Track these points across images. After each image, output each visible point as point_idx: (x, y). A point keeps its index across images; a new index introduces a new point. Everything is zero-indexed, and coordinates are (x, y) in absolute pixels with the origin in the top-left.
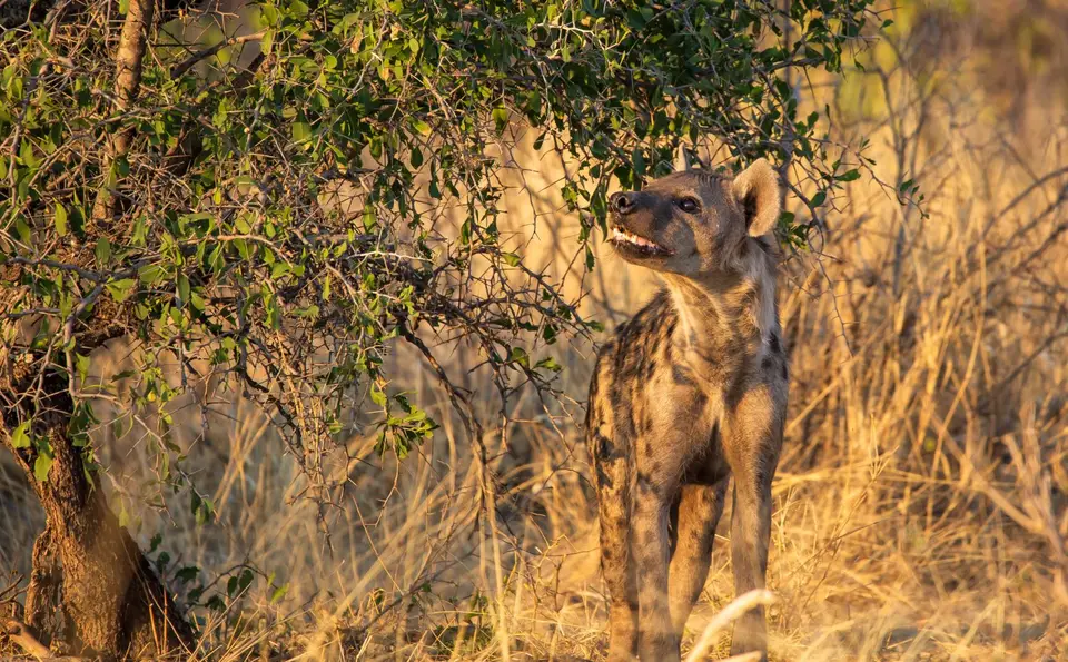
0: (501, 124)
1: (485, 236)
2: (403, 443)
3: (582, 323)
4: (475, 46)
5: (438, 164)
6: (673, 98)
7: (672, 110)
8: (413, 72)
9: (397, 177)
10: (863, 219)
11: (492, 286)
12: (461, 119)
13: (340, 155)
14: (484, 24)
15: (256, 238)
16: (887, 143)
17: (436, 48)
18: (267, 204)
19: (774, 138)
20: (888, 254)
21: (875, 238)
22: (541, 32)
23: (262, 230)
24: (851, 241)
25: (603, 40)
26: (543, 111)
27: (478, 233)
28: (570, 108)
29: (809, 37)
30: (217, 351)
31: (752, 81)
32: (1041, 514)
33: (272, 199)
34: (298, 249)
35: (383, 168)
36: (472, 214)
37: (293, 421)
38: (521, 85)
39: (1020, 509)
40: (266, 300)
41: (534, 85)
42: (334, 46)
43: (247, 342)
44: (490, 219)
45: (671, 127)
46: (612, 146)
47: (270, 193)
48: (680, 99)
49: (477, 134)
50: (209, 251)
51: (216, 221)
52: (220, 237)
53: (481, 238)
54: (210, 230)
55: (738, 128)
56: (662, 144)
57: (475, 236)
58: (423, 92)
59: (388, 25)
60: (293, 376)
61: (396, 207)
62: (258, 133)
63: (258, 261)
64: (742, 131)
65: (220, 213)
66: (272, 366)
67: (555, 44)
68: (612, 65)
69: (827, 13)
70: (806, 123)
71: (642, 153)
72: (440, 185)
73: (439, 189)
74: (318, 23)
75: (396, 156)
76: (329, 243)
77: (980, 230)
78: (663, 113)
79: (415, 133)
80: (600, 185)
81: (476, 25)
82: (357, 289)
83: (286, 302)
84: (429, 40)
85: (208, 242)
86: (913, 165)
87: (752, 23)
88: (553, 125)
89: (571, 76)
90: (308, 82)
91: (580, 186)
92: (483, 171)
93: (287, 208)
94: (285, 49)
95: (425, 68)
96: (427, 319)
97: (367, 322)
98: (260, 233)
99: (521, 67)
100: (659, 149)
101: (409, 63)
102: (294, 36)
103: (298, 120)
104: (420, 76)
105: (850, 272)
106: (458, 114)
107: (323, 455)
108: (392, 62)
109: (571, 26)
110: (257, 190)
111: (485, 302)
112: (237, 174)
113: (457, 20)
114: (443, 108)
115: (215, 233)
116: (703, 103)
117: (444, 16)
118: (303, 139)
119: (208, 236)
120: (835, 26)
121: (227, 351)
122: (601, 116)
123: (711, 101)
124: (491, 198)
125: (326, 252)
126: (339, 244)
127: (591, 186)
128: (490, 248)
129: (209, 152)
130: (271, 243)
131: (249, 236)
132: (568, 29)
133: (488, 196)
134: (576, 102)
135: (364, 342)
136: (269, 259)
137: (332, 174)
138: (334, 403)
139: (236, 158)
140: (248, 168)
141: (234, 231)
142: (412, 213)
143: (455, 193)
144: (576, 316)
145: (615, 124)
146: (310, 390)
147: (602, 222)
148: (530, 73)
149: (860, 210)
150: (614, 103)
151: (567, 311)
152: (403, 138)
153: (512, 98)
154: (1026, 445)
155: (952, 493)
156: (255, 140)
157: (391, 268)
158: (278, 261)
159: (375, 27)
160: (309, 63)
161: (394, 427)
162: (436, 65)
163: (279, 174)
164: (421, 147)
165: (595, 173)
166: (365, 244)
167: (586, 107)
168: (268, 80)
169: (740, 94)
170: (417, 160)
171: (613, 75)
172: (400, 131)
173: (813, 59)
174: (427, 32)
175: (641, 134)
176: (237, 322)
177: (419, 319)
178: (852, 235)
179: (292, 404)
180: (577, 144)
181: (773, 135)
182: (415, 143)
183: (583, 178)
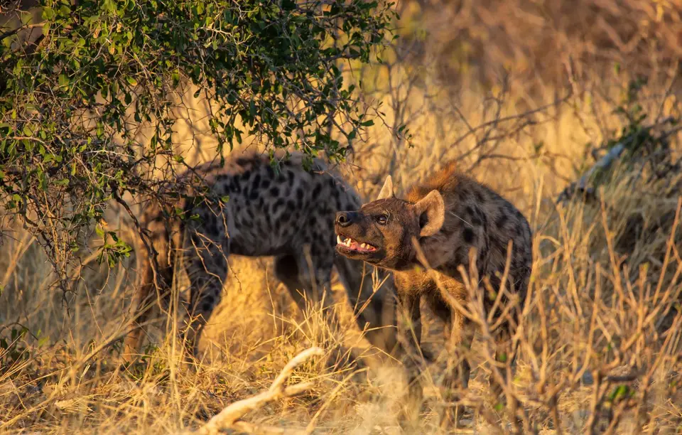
0: (176, 82)
1: (164, 144)
2: (113, 258)
4: (163, 38)
5: (140, 104)
6: (274, 73)
7: (273, 79)
8: (128, 49)
9: (117, 109)
10: (373, 146)
11: (166, 173)
12: (154, 78)
13: (85, 94)
14: (170, 26)
15: (35, 139)
16: (389, 104)
17: (142, 38)
18: (42, 121)
19: (328, 98)
20: (386, 166)
21: (379, 158)
22: (202, 32)
23: (38, 135)
24: (366, 158)
25: (236, 39)
26: (201, 76)
27: (160, 143)
28: (216, 75)
29: (352, 42)
30: (10, 202)
31: (319, 65)
32: (477, 311)
33: (45, 117)
34: (59, 147)
35: (108, 103)
36: (157, 133)
37: (51, 244)
38: (190, 61)
39: (466, 308)
40: (40, 174)
41: (196, 61)
42: (84, 33)
43: (27, 197)
44: (168, 135)
45: (272, 88)
46: (238, 98)
47: (44, 114)
48: (278, 73)
49: (163, 86)
50: (8, 145)
51: (13, 128)
52: (14, 138)
53: (162, 146)
54: (9, 133)
55: (309, 92)
56: (266, 98)
57: (159, 145)
58: (134, 62)
59: (115, 24)
60: (52, 218)
61: (115, 126)
62: (39, 80)
63: (36, 152)
64: (311, 93)
65: (15, 124)
66: (40, 211)
67: (209, 39)
68: (241, 53)
69: (363, 29)
70: (347, 91)
71: (255, 102)
72: (140, 115)
73: (140, 117)
74: (75, 19)
75: (116, 97)
76: (76, 144)
77: (438, 156)
78: (268, 80)
79: (127, 84)
80: (231, 119)
81: (165, 25)
82: (91, 171)
83: (51, 176)
84: (138, 33)
85: (8, 140)
86: (402, 118)
87: (320, 33)
88: (206, 84)
89: (217, 57)
90: (69, 52)
91: (220, 120)
92: (165, 108)
93: (54, 123)
94: (56, 33)
95: (135, 48)
96: (129, 190)
97: (95, 189)
98: (38, 136)
99: (189, 50)
100: (264, 101)
101: (126, 45)
102: (62, 26)
103: (62, 73)
104: (132, 53)
105: (365, 176)
106: (152, 75)
107: (68, 263)
108: (117, 44)
109: (219, 30)
110: (37, 112)
111: (162, 182)
112: (26, 102)
113: (154, 22)
114: (144, 72)
115: (12, 135)
116: (290, 77)
117: (148, 19)
118: (64, 84)
119: (8, 136)
120: (366, 36)
121: (15, 202)
122: (233, 81)
123: (294, 76)
124: (169, 123)
125: (74, 149)
126: (82, 144)
127: (226, 119)
128: (166, 152)
129: (10, 89)
130: (43, 143)
131: (31, 138)
132: (217, 31)
133: (167, 123)
134: (220, 72)
135: (94, 201)
136: (42, 151)
137: (79, 105)
138: (75, 234)
139: (25, 93)
140: (32, 99)
141: (23, 135)
142: (124, 129)
143: (149, 119)
145: (240, 85)
146: (62, 226)
147: (230, 140)
148: (195, 54)
149: (372, 141)
150: (241, 73)
152: (121, 87)
153: (183, 68)
154: (471, 272)
156: (37, 83)
157: (111, 160)
158: (47, 152)
159: (108, 24)
160: (69, 42)
161: (108, 249)
162: (141, 47)
163: (50, 104)
164: (131, 93)
165: (228, 112)
166: (97, 145)
167: (225, 75)
168: (45, 50)
169: (311, 72)
170: (128, 99)
171: (241, 59)
172: (119, 83)
173: (354, 55)
174: (137, 29)
175: (255, 92)
176: (22, 185)
177: (124, 189)
178: (368, 155)
179: (51, 234)
180: (219, 96)
181: (329, 97)
182: (127, 90)
183: (221, 115)
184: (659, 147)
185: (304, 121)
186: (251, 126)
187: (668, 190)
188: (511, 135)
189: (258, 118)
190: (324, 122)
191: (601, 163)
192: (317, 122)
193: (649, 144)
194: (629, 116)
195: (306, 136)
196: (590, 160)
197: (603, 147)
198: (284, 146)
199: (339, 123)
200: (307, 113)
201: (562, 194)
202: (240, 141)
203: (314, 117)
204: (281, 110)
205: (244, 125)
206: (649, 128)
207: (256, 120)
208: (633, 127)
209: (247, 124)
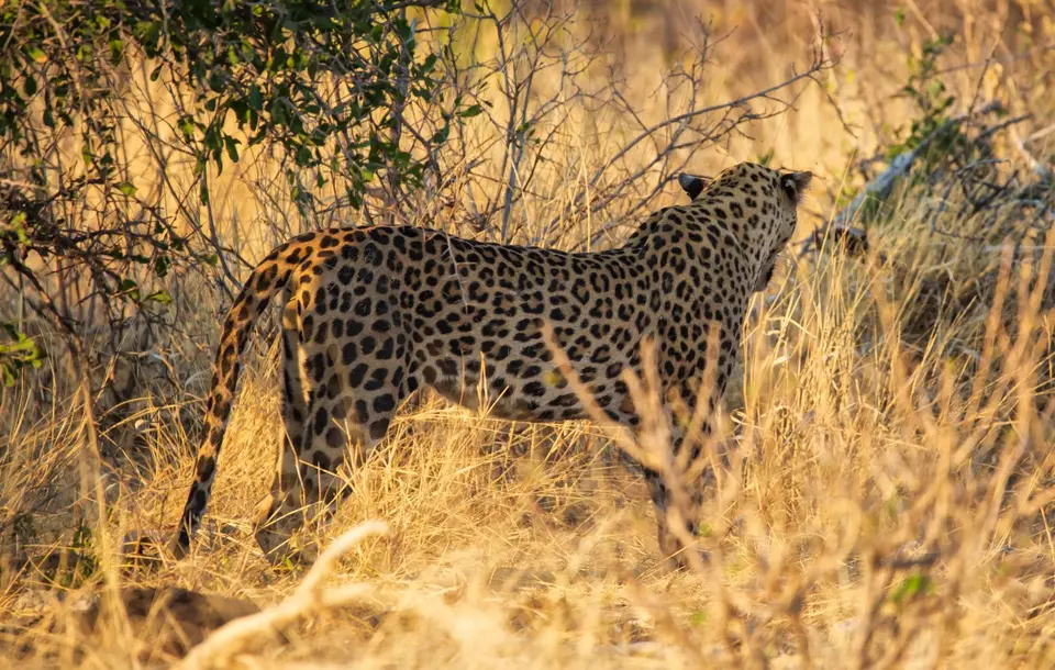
0: (117, 55)
1: (98, 166)
2: (11, 371)
3: (195, 256)
5: (52, 95)
6: (292, 33)
7: (290, 46)
9: (10, 104)
10: (473, 163)
12: (77, 48)
19: (391, 78)
20: (498, 198)
21: (485, 183)
26: (160, 42)
27: (92, 163)
28: (188, 40)
31: (371, 20)
36: (88, 144)
38: (139, 16)
41: (152, 16)
44: (104, 149)
45: (290, 62)
46: (229, 80)
48: (299, 34)
49: (93, 62)
53: (95, 169)
55: (357, 67)
56: (279, 80)
57: (90, 165)
58: (39, 20)
61: (9, 134)
70: (424, 65)
71: (259, 88)
72: (54, 114)
73: (54, 118)
75: (10, 84)
78: (282, 49)
79: (30, 60)
80: (216, 118)
86: (524, 113)
88: (171, 58)
91: (196, 119)
92: (99, 101)
96: (37, 249)
100: (276, 85)
104: (37, 3)
106: (75, 42)
111: (95, 234)
114: (59, 36)
116: (319, 39)
122: (219, 50)
123: (329, 39)
124: (105, 128)
127: (207, 119)
133: (102, 126)
134: (195, 35)
142: (25, 141)
143: (69, 123)
144: (189, 249)
145: (232, 57)
147: (217, 157)
148: (149, 5)
150: (233, 37)
151: (179, 243)
152: (18, 65)
153: (129, 29)
155: (555, 437)
157: (2, 196)
161: (1, 355)
164: (36, 76)
165: (211, 106)
167: (203, 40)
169: (359, 32)
170: (31, 87)
171: (232, 8)
172: (15, 58)
175: (260, 68)
177: (28, 248)
180: (194, 77)
181: (391, 75)
182: (29, 71)
183: (199, 111)
184: (977, 154)
185: (349, 119)
186: (253, 128)
187: (994, 230)
188: (716, 139)
189: (266, 115)
190: (384, 119)
191: (877, 185)
192: (371, 120)
193: (959, 149)
194: (923, 103)
195: (352, 146)
196: (859, 181)
197: (879, 157)
198: (313, 164)
199: (411, 122)
200: (354, 104)
201: (809, 241)
202: (234, 157)
203: (366, 111)
204: (306, 100)
205: (241, 127)
206: (959, 122)
207: (262, 119)
208: (928, 120)
209: (247, 126)
